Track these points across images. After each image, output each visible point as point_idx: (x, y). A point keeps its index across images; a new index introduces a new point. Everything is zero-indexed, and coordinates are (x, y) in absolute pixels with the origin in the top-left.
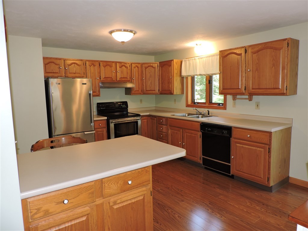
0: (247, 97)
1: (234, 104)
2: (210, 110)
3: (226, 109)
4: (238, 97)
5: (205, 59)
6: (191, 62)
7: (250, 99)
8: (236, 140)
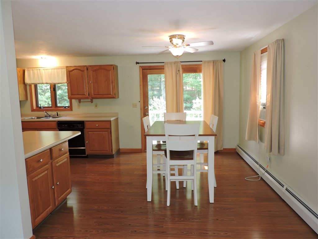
0: (90, 100)
1: (79, 106)
2: (58, 112)
3: (72, 110)
4: (82, 100)
5: (50, 70)
6: (35, 71)
7: (92, 102)
8: (88, 130)
